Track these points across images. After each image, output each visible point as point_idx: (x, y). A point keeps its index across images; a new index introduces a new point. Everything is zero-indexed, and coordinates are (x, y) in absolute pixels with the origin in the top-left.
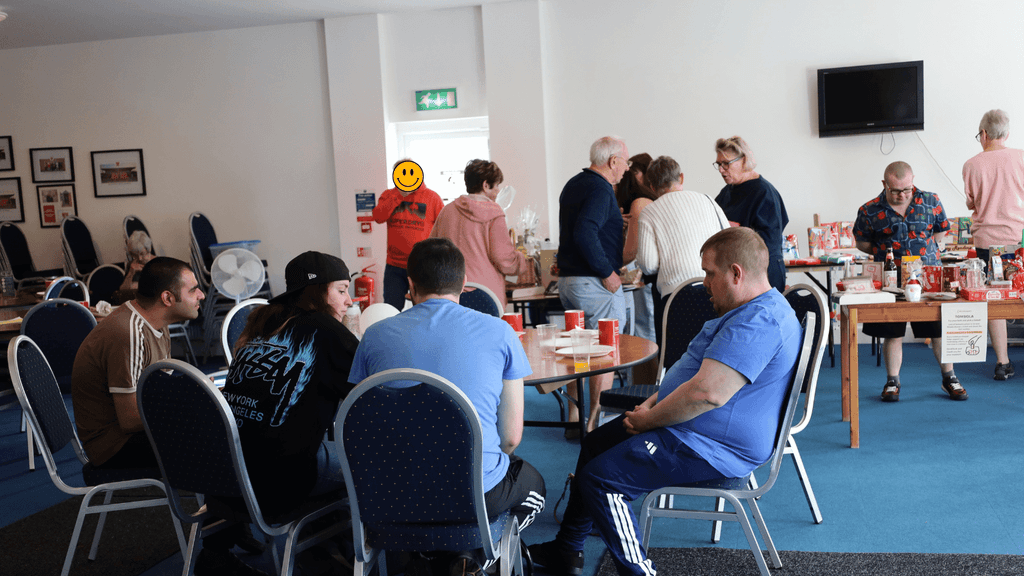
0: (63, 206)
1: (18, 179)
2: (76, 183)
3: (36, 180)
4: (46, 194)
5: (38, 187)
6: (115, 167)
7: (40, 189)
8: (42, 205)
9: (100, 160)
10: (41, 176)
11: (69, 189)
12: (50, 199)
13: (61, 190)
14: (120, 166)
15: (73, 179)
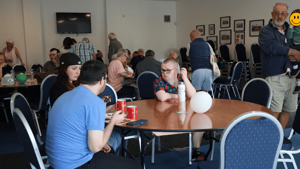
0: (241, 39)
1: (231, 30)
2: (245, 32)
3: (235, 30)
4: (237, 35)
5: (235, 33)
6: (256, 26)
7: (236, 33)
8: (236, 38)
9: (252, 24)
10: (237, 29)
11: (243, 33)
12: (238, 37)
13: (241, 34)
14: (258, 26)
15: (244, 30)
